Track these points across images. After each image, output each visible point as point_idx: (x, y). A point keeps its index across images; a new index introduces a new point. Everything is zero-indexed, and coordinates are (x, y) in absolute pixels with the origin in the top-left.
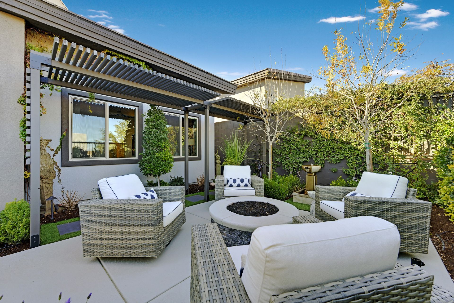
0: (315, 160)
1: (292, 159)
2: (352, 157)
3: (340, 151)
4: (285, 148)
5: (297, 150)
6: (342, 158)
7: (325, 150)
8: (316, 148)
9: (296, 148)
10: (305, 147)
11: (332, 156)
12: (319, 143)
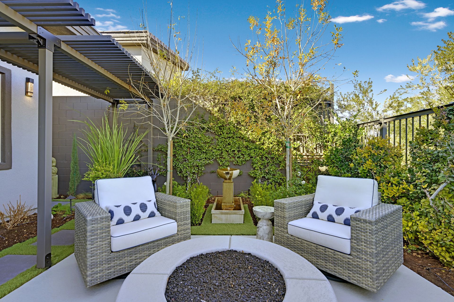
0: (219, 162)
1: (191, 161)
2: (258, 158)
3: (246, 151)
4: (181, 145)
5: (198, 148)
6: (248, 159)
7: (231, 149)
8: (220, 147)
9: (196, 147)
10: (207, 145)
11: (238, 156)
12: (224, 140)
